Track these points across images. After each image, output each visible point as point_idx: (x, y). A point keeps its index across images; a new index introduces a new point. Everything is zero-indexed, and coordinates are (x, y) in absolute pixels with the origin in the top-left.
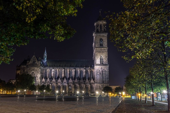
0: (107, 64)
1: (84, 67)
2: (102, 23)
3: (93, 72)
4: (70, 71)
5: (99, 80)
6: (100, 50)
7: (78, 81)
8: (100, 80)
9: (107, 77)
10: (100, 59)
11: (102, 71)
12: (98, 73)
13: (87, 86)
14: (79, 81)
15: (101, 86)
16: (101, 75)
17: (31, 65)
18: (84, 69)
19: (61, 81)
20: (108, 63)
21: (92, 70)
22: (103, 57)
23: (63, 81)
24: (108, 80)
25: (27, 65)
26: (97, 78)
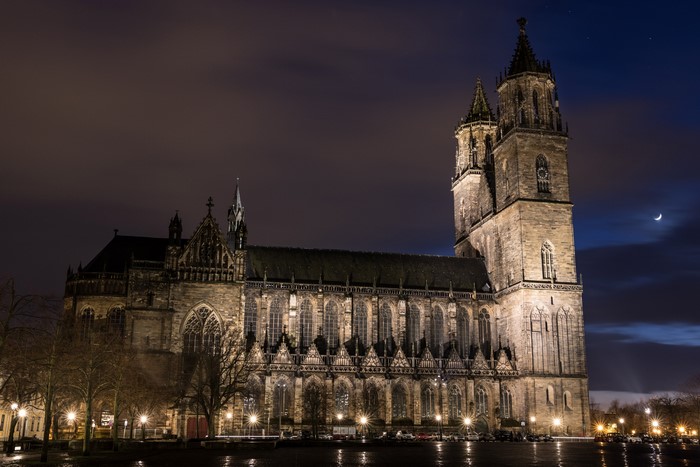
0: (574, 281)
1: (448, 289)
2: (541, 85)
3: (488, 316)
4: (377, 312)
5: (540, 358)
6: (540, 214)
7: (437, 362)
8: (545, 358)
9: (575, 345)
10: (542, 255)
11: (553, 315)
12: (536, 326)
13: (481, 387)
14: (443, 362)
15: (551, 389)
16: (550, 333)
17: (189, 271)
18: (450, 301)
19: (353, 360)
20: (578, 276)
21: (484, 310)
22: (553, 247)
23: (360, 360)
24: (583, 359)
25: (167, 266)
26: (535, 351)
